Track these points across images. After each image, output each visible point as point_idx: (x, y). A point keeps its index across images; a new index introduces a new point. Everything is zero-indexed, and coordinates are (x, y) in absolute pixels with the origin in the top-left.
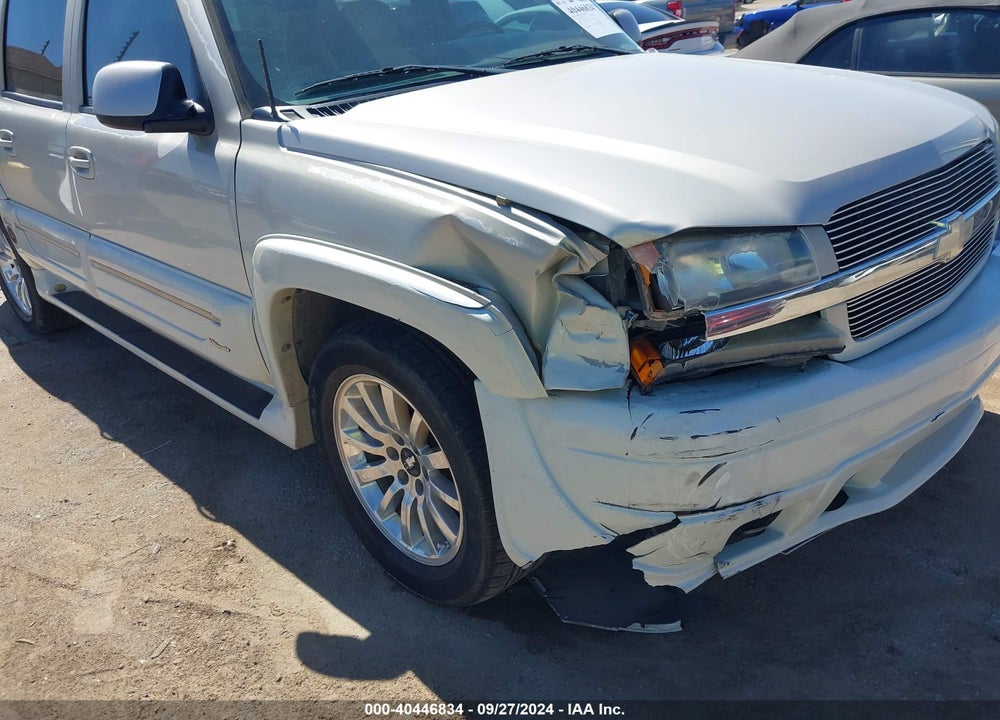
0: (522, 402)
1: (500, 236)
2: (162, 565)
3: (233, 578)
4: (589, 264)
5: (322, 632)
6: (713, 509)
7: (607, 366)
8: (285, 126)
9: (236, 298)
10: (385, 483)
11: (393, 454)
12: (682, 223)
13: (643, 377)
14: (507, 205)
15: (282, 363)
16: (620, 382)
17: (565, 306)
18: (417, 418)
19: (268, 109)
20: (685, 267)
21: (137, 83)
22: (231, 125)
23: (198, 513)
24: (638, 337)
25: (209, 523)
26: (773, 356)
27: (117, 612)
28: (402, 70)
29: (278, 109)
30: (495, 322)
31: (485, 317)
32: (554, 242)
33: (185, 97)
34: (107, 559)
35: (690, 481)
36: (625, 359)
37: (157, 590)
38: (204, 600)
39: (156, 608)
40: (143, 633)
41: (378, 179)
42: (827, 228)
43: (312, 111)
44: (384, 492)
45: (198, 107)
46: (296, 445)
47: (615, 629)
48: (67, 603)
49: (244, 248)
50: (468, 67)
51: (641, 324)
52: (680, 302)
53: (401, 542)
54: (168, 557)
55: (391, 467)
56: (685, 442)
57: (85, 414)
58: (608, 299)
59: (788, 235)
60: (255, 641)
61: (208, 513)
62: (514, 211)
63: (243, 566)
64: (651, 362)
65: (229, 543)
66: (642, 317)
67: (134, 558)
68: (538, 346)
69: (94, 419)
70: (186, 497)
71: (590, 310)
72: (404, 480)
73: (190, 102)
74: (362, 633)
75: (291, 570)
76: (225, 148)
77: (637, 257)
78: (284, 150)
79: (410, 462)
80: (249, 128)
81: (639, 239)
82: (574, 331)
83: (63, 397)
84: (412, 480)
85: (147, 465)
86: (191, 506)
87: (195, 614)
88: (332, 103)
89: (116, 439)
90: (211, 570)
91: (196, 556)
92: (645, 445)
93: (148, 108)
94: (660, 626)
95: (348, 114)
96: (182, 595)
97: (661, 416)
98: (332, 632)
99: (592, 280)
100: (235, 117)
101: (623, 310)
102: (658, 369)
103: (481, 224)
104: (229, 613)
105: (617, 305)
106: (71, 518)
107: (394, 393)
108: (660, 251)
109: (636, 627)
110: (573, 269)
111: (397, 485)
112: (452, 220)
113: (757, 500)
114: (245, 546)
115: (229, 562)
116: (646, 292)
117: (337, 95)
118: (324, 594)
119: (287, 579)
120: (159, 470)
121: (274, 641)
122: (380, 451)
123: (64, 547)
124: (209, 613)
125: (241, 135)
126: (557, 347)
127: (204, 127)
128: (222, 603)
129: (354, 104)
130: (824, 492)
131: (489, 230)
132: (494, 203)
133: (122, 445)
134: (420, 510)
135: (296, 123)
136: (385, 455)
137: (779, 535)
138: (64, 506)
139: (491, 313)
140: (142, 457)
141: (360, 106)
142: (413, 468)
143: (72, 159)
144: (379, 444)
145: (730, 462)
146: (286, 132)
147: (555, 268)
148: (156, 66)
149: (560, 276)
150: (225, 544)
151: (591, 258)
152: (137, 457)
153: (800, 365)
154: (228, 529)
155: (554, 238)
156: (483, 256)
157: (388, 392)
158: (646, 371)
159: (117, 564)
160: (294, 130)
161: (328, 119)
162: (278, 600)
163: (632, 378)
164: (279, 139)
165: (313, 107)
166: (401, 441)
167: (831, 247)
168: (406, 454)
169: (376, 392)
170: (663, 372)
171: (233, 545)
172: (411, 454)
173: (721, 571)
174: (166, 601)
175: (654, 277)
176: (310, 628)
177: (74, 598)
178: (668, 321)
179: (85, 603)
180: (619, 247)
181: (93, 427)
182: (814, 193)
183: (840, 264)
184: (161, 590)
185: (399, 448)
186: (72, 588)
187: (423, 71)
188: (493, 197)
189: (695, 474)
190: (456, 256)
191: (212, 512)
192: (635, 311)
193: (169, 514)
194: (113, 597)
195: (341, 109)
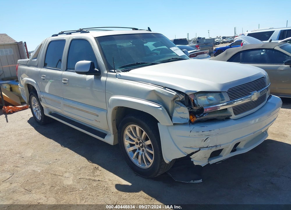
0: (168, 126)
1: (164, 93)
2: (82, 172)
3: (99, 174)
4: (181, 98)
5: (121, 184)
6: (207, 147)
7: (185, 119)
8: (117, 74)
9: (103, 110)
10: (134, 151)
11: (137, 143)
12: (198, 90)
13: (192, 121)
14: (165, 88)
15: (113, 124)
16: (188, 121)
17: (176, 107)
18: (144, 133)
19: (113, 71)
20: (200, 99)
21: (85, 65)
22: (105, 74)
23: (88, 162)
24: (191, 113)
25: (91, 164)
26: (218, 117)
27: (73, 180)
28: (140, 63)
29: (115, 70)
30: (163, 110)
31: (161, 109)
32: (174, 94)
33: (95, 68)
34: (69, 171)
35: (202, 141)
36: (189, 117)
37: (81, 176)
38: (93, 178)
39: (82, 180)
40: (80, 184)
41: (138, 84)
42: (227, 92)
43: (122, 71)
44: (134, 154)
45: (97, 70)
46: (114, 144)
47: (187, 182)
48: (61, 179)
49: (107, 99)
50: (153, 62)
51: (192, 110)
52: (199, 105)
53: (138, 164)
54: (83, 170)
55: (137, 147)
56: (201, 133)
57: (57, 142)
58: (185, 105)
59: (219, 93)
60: (106, 186)
61: (91, 162)
62: (166, 89)
63: (101, 172)
64: (194, 118)
65: (97, 167)
66: (192, 109)
67: (75, 170)
68: (171, 115)
69: (59, 143)
70: (85, 158)
71: (181, 107)
72: (139, 149)
73: (96, 69)
74: (130, 184)
75: (112, 173)
76: (103, 78)
77: (190, 97)
78: (117, 79)
79: (141, 145)
80: (109, 74)
81: (191, 93)
82: (178, 112)
83: (50, 138)
84: (141, 149)
85: (74, 152)
86: (87, 160)
87: (91, 181)
88: (126, 70)
89: (65, 147)
90: (93, 172)
91: (89, 170)
92: (193, 134)
93: (87, 70)
94: (197, 181)
95: (130, 72)
96: (88, 177)
97: (196, 128)
98: (123, 184)
99: (182, 102)
100: (106, 72)
101: (188, 107)
102: (195, 119)
103: (160, 91)
104: (99, 180)
105: (187, 106)
106: (58, 163)
107: (139, 128)
108: (195, 95)
109: (192, 182)
110: (178, 99)
111: (138, 151)
112: (154, 91)
113: (216, 146)
114: (100, 168)
115: (97, 171)
116: (192, 103)
117: (127, 68)
118: (120, 177)
119: (111, 174)
120: (77, 153)
121: (110, 186)
122: (134, 143)
123: (58, 168)
124: (95, 180)
125: (107, 76)
126: (175, 115)
127: (98, 74)
128: (97, 179)
129: (131, 70)
130: (230, 146)
131: (162, 92)
132: (162, 87)
133: (67, 148)
134: (143, 156)
135: (120, 73)
136: (135, 144)
137: (222, 156)
138: (56, 160)
139: (162, 108)
140: (72, 151)
141: (132, 70)
142: (142, 146)
143: (63, 81)
144: (134, 141)
145: (210, 137)
146: (118, 75)
147: (174, 99)
148: (89, 62)
149: (175, 101)
150: (96, 167)
151: (182, 97)
152: (71, 151)
153: (223, 119)
154: (96, 165)
155: (174, 93)
156: (160, 97)
157: (138, 128)
158: (193, 119)
159: (71, 171)
160: (120, 75)
161: (125, 73)
162: (110, 178)
163: (190, 121)
164: (116, 76)
165: (122, 70)
166: (139, 140)
167: (228, 96)
168: (140, 143)
169: (135, 129)
170: (196, 120)
171: (98, 168)
172: (141, 143)
173: (210, 162)
174: (84, 178)
175: (194, 100)
176: (118, 183)
177: (63, 178)
178: (197, 109)
179: (65, 179)
180: (187, 95)
181: (59, 145)
182: (225, 86)
183: (230, 99)
184: (82, 176)
185: (139, 142)
186: (62, 176)
187: (144, 63)
188: (162, 86)
189: (203, 139)
190: (155, 98)
191: (92, 162)
192: (190, 108)
193: (81, 162)
194: (72, 178)
195: (128, 71)
